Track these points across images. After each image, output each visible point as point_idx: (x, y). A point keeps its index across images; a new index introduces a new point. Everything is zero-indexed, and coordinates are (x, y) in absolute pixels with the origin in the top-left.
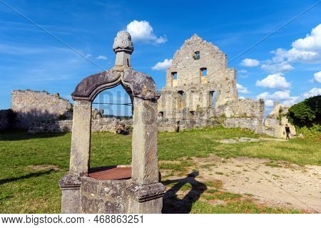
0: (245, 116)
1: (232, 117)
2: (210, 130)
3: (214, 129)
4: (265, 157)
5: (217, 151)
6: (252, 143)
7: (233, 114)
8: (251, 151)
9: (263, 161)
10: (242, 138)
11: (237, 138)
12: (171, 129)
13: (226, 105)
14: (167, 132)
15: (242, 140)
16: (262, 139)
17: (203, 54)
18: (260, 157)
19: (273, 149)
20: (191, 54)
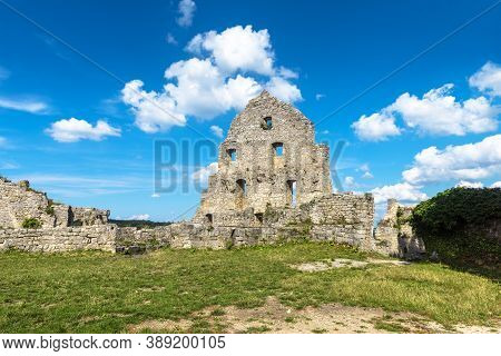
0: (342, 221)
1: (322, 223)
2: (286, 245)
3: (293, 244)
4: (376, 304)
5: (285, 290)
6: (354, 269)
7: (323, 219)
8: (349, 290)
9: (371, 314)
10: (338, 260)
11: (329, 260)
12: (218, 245)
13: (313, 203)
14: (210, 249)
15: (338, 263)
16: (371, 261)
17: (277, 121)
18: (364, 304)
19: (391, 283)
20: (258, 120)
